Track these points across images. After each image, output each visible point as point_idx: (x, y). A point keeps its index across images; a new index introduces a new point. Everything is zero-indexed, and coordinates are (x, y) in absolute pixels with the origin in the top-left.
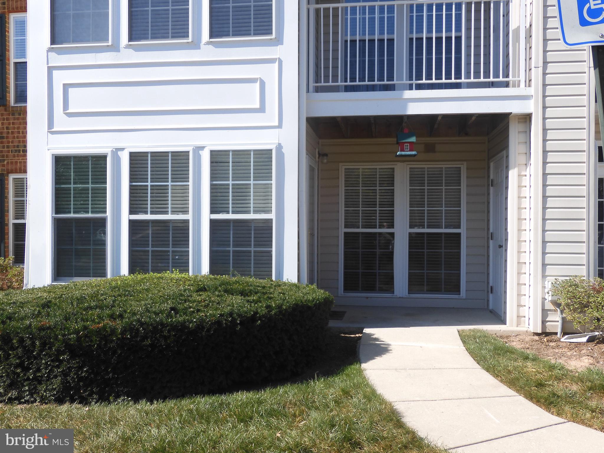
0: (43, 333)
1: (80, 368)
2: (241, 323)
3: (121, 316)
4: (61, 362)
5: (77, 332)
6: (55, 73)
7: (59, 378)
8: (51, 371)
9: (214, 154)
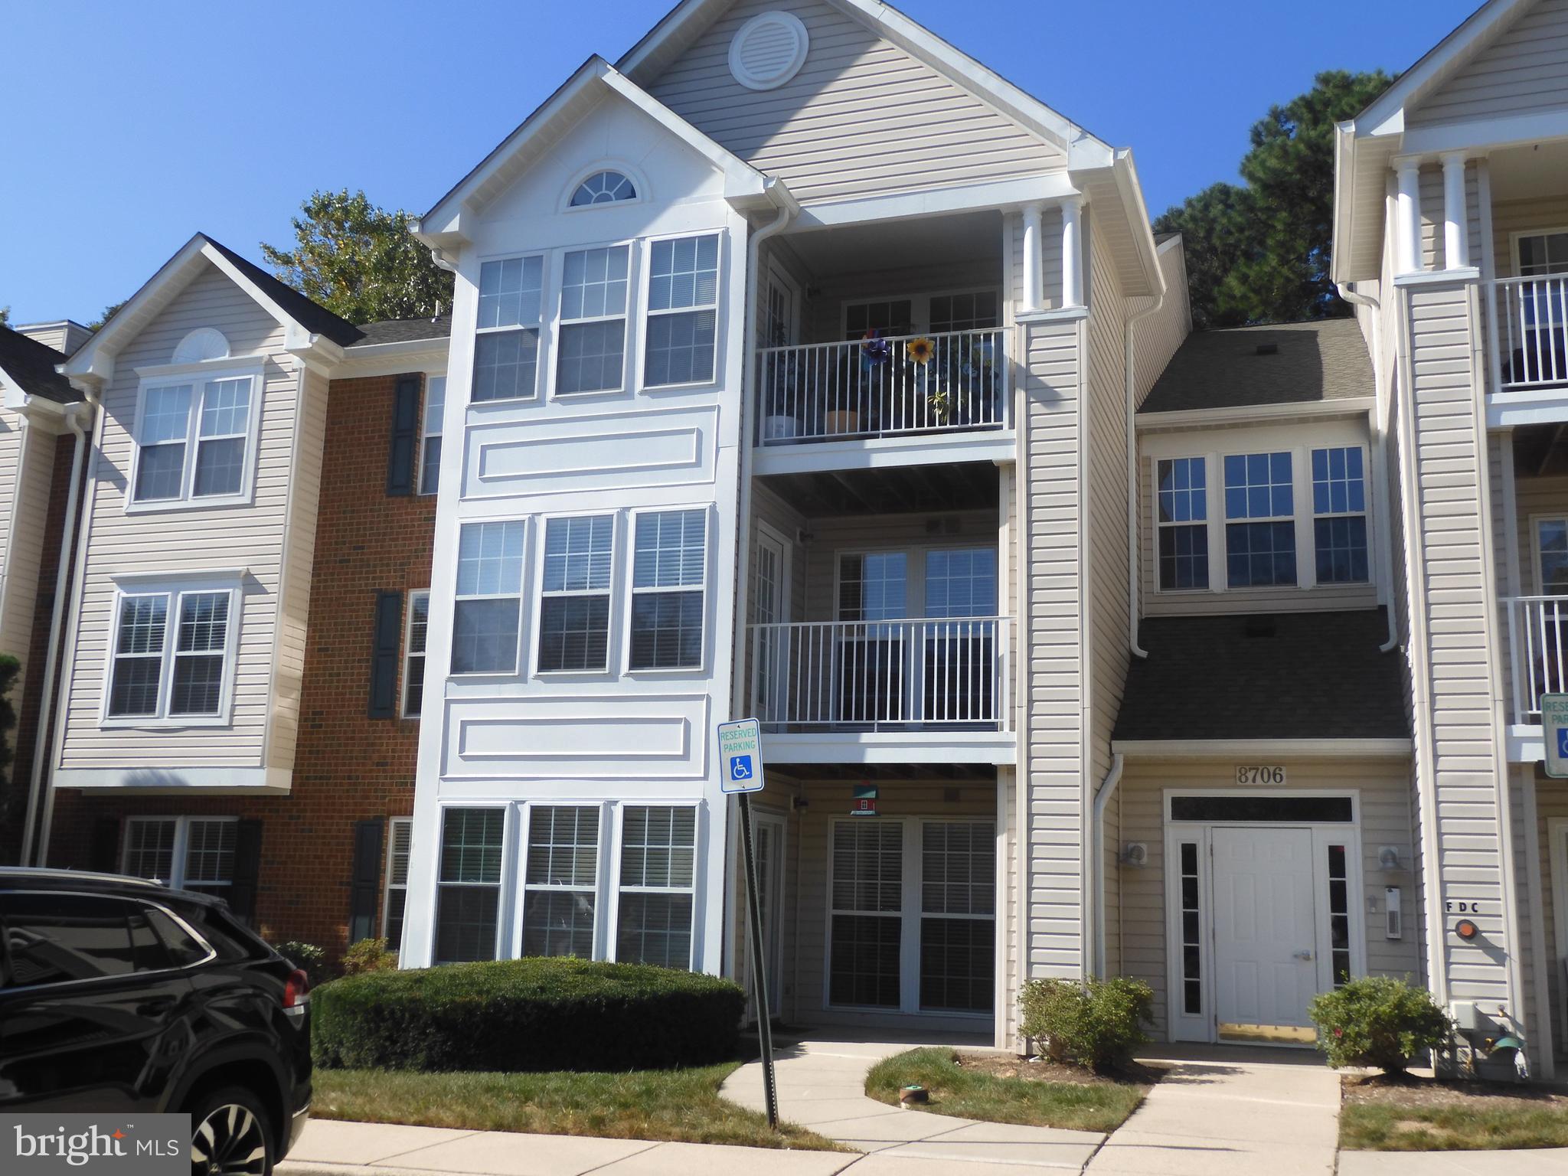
0: (412, 1006)
1: (444, 1042)
2: (607, 1006)
3: (488, 992)
4: (427, 1035)
5: (444, 1005)
6: (453, 707)
7: (424, 1052)
8: (418, 1045)
9: (628, 811)
